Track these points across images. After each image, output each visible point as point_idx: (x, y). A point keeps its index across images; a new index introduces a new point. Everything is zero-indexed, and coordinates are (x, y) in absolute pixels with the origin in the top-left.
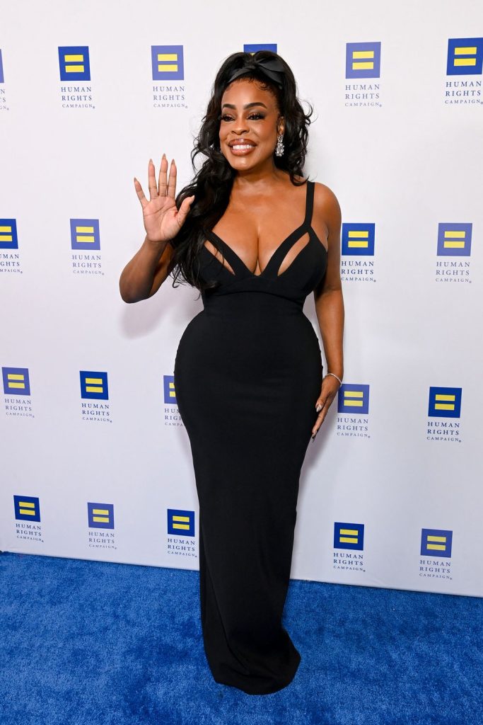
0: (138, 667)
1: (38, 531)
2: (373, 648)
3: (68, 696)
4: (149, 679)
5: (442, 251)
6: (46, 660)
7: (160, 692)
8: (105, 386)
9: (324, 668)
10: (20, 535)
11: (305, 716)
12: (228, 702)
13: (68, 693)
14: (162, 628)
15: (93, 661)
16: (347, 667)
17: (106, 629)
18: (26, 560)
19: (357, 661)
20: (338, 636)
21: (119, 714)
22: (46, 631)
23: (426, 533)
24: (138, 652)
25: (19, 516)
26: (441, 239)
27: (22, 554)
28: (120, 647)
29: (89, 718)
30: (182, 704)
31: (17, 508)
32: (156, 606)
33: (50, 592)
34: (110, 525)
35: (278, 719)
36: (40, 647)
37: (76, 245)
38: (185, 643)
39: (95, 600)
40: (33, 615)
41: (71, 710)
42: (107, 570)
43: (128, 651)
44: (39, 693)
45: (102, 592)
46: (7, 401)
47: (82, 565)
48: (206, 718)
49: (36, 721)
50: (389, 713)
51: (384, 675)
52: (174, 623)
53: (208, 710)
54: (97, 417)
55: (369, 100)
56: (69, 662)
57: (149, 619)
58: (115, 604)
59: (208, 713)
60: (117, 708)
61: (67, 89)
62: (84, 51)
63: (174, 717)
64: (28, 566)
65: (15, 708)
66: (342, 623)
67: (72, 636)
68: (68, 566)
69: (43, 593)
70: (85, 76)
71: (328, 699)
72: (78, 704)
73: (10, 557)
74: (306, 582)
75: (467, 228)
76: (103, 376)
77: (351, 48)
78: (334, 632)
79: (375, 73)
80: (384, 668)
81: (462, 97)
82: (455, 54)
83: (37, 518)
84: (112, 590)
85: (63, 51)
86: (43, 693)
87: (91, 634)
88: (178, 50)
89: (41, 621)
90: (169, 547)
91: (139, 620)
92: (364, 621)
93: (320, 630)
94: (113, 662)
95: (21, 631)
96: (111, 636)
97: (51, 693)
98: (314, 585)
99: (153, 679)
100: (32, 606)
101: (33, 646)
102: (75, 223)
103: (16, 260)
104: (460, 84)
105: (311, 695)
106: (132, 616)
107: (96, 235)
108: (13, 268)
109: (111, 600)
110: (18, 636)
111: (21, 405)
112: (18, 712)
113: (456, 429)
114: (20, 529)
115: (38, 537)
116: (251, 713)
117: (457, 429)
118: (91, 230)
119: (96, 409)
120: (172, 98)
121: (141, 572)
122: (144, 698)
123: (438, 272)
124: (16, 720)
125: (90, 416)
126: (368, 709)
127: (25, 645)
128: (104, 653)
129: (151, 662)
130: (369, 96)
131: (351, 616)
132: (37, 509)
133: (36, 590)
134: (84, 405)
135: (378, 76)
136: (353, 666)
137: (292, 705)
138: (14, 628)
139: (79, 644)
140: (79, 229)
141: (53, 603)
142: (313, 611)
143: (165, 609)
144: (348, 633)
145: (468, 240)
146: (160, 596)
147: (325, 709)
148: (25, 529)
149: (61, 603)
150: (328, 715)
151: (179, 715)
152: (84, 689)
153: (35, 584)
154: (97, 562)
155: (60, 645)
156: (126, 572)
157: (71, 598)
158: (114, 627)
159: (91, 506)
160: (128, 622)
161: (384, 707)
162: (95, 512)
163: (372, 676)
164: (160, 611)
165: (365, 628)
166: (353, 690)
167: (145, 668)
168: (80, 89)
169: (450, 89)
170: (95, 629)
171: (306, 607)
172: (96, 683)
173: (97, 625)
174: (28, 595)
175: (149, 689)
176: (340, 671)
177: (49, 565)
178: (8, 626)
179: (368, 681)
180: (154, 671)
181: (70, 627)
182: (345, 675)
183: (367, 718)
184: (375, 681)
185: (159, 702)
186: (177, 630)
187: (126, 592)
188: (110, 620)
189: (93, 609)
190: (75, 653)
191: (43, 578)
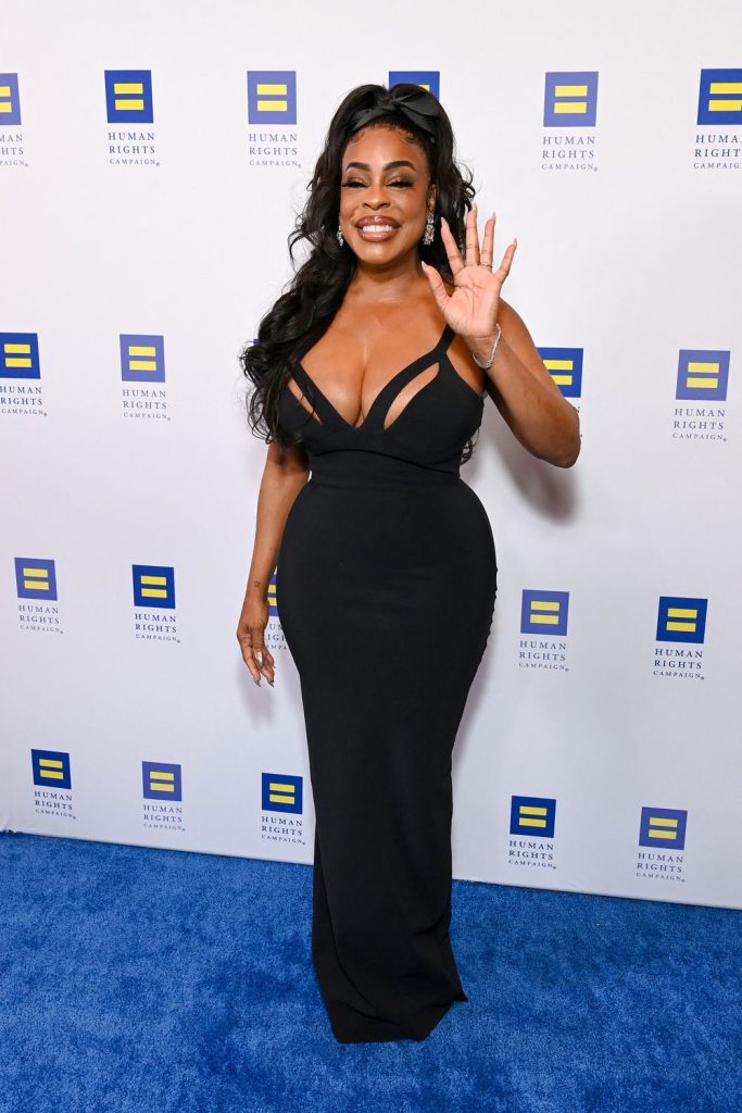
0: (218, 1005)
1: (68, 802)
2: (567, 981)
3: (116, 1045)
4: (236, 1023)
5: (683, 393)
6: (83, 992)
7: (252, 1042)
8: (170, 587)
9: (494, 1010)
10: (40, 807)
11: (467, 1079)
12: (354, 1057)
13: (116, 1042)
14: (254, 948)
15: (151, 995)
16: (528, 1008)
17: (170, 949)
18: (50, 845)
19: (542, 1000)
20: (514, 963)
21: (193, 1072)
22: (82, 950)
23: (648, 813)
24: (220, 983)
25: (39, 780)
26: (683, 374)
27: (44, 837)
28: (192, 976)
29: (149, 1078)
30: (285, 1059)
31: (37, 768)
32: (244, 916)
33: (86, 893)
34: (176, 796)
35: (427, 1084)
36: (74, 973)
37: (128, 375)
38: (288, 971)
39: (154, 905)
40: (62, 927)
41: (121, 1066)
42: (170, 862)
43: (204, 982)
44: (73, 1041)
45: (163, 894)
46: (21, 608)
47: (134, 854)
48: (320, 1080)
49: (71, 1081)
50: (590, 1076)
51: (584, 1021)
52: (271, 941)
53: (323, 1069)
54: (158, 634)
55: (579, 160)
56: (117, 996)
57: (234, 935)
58: (183, 911)
59: (323, 1073)
60: (189, 1063)
61: (117, 136)
62: (144, 77)
63: (274, 1078)
64: (53, 854)
65: (39, 1062)
66: (521, 944)
67: (120, 959)
68: (113, 855)
69: (76, 894)
70: (146, 116)
71: (501, 1055)
72: (131, 1058)
73: (26, 839)
74: (468, 883)
75: (723, 358)
76: (168, 573)
77: (553, 80)
78: (509, 957)
79: (588, 119)
80: (583, 1011)
81: (720, 159)
82: (711, 92)
83: (65, 783)
84: (178, 891)
85: (112, 77)
86: (79, 1041)
87: (149, 956)
88: (289, 78)
89: (74, 936)
90: (264, 828)
91: (219, 936)
92: (553, 941)
93: (489, 955)
94: (182, 998)
95: (44, 950)
96: (178, 959)
97: (92, 1040)
98: (480, 888)
99: (241, 1023)
100: (60, 913)
101: (63, 972)
102: (127, 341)
103: (37, 396)
104: (718, 138)
105: (475, 1049)
106: (209, 929)
107: (159, 359)
108: (32, 407)
109: (178, 906)
110: (41, 957)
111: (43, 615)
112: (43, 1068)
113: (696, 660)
114: (41, 799)
115: (67, 811)
116: (387, 1074)
117: (698, 660)
118: (151, 351)
119: (156, 623)
120: (277, 151)
121: (221, 865)
122: (229, 1050)
123: (676, 424)
124: (41, 1079)
125: (147, 632)
126: (559, 1069)
127: (51, 971)
128: (168, 985)
129: (239, 998)
130: (579, 155)
131: (534, 935)
132: (66, 770)
133: (66, 890)
134: (138, 616)
135: (593, 124)
136: (538, 1008)
137: (446, 1063)
138: (35, 945)
139: (131, 971)
140: (134, 351)
141: (92, 910)
142: (479, 926)
143: (258, 921)
144: (529, 959)
145: (723, 376)
146: (251, 901)
147: (498, 1068)
148: (49, 799)
149: (102, 909)
150: (500, 1079)
151: (281, 1076)
152: (140, 1036)
153: (64, 880)
154: (155, 849)
155: (104, 971)
156: (200, 865)
157: (118, 902)
158: (183, 946)
159: (148, 767)
160: (203, 939)
161: (583, 1067)
162: (154, 775)
163: (564, 1021)
164: (251, 923)
165: (555, 952)
166: (538, 1041)
167: (229, 1006)
168: (138, 136)
169: (702, 147)
170: (154, 949)
171: (467, 920)
172: (158, 1027)
173: (158, 942)
174: (53, 896)
175: (236, 1037)
176: (518, 1015)
177: (83, 853)
178: (26, 942)
179: (559, 1029)
180: (242, 1012)
181: (117, 946)
182: (526, 1020)
183: (558, 1083)
184: (569, 1028)
185: (251, 1057)
186: (276, 951)
187: (200, 894)
188: (176, 936)
189: (151, 919)
190: (126, 983)
191: (75, 872)
